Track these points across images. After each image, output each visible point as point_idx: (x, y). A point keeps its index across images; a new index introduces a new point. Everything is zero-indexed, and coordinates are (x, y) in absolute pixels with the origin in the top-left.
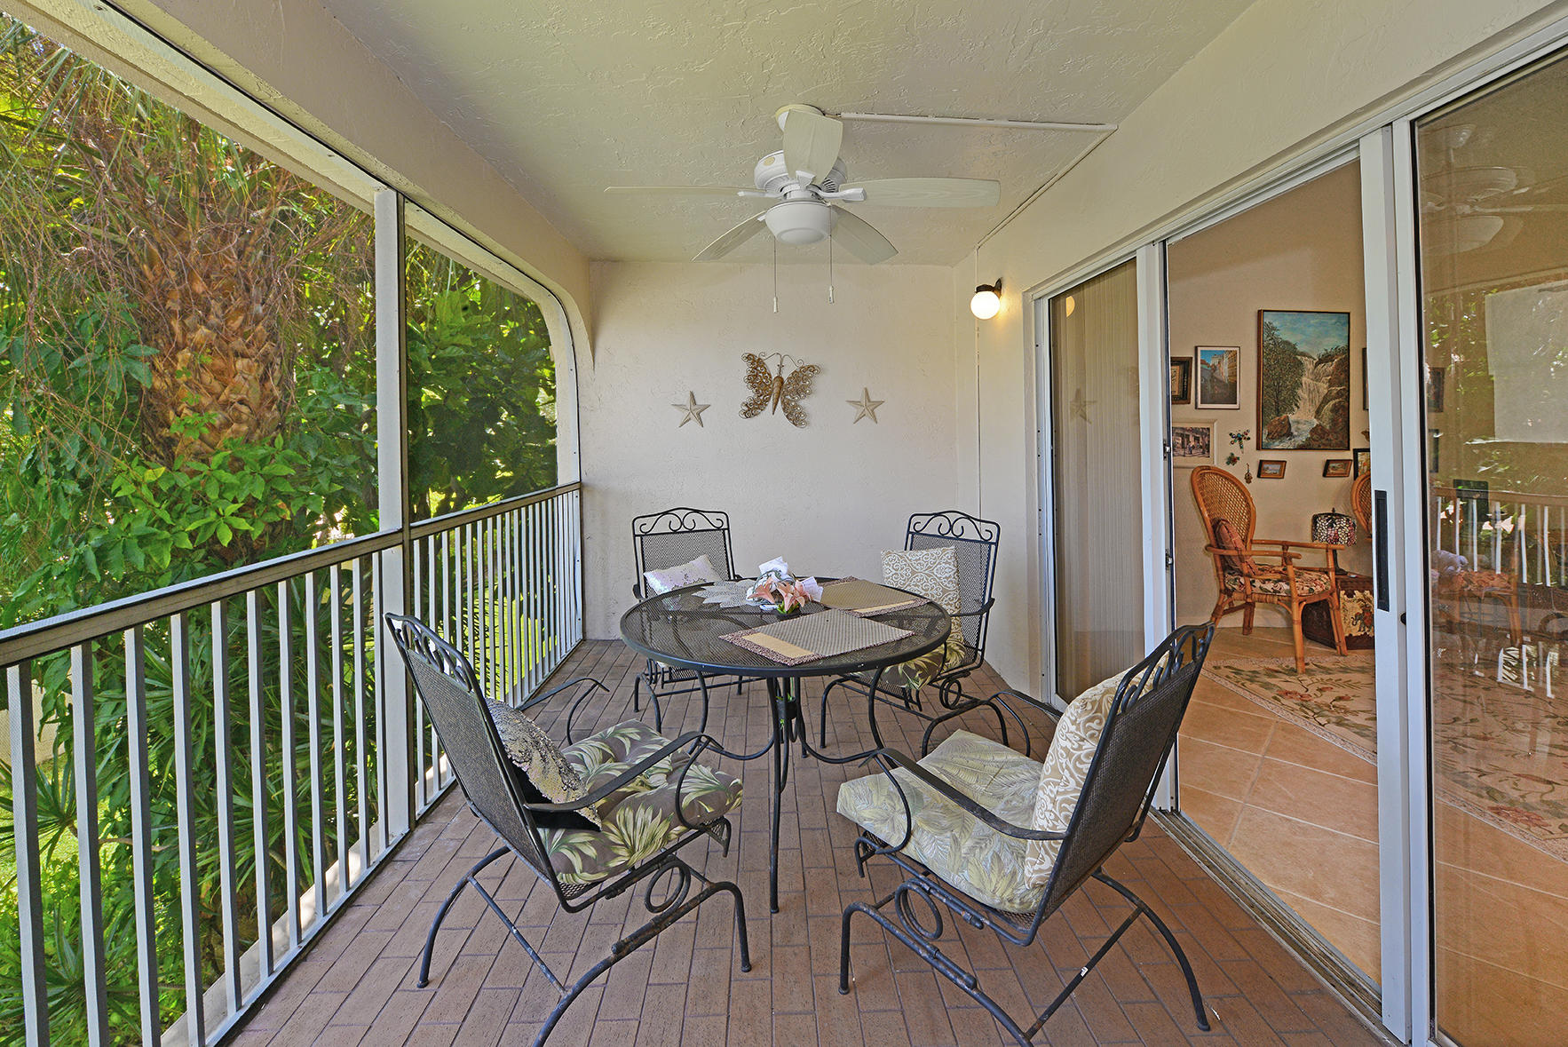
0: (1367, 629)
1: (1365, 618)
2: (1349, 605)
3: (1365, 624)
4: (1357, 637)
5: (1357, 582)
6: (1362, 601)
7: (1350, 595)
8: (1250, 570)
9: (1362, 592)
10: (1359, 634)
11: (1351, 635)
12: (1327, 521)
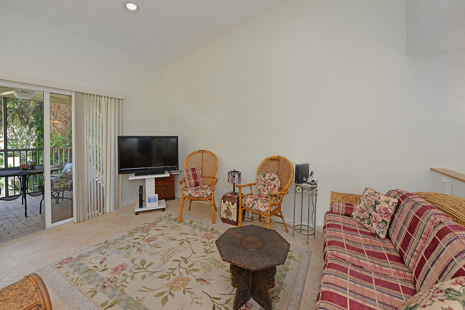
0: (228, 216)
1: (228, 212)
2: (223, 206)
7: (224, 202)
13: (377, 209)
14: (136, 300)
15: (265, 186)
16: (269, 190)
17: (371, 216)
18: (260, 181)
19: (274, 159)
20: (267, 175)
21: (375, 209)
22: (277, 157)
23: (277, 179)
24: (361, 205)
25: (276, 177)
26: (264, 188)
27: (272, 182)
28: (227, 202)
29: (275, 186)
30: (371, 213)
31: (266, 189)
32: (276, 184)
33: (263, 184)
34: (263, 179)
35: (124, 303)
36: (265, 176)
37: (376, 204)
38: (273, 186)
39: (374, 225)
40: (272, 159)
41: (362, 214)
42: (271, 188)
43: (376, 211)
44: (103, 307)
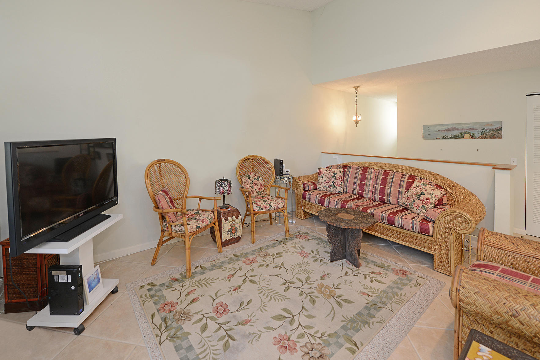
0: (233, 235)
1: (233, 230)
2: (225, 225)
3: (232, 233)
4: (229, 240)
5: (230, 212)
6: (231, 222)
7: (226, 220)
8: (170, 220)
9: (232, 217)
10: (230, 238)
11: (226, 240)
12: (220, 183)
13: (337, 177)
14: (346, 322)
15: (252, 187)
16: (257, 190)
17: (334, 182)
18: (247, 184)
19: (248, 159)
20: (252, 176)
21: (335, 178)
22: (252, 156)
23: (261, 178)
24: (325, 178)
25: (259, 176)
26: (252, 190)
27: (258, 181)
28: (230, 219)
29: (261, 184)
30: (334, 181)
31: (254, 190)
32: (262, 183)
33: (251, 186)
34: (249, 181)
35: (349, 332)
36: (250, 177)
37: (335, 175)
38: (259, 185)
39: (337, 187)
40: (247, 159)
41: (327, 184)
42: (258, 187)
43: (336, 179)
44: (356, 352)
